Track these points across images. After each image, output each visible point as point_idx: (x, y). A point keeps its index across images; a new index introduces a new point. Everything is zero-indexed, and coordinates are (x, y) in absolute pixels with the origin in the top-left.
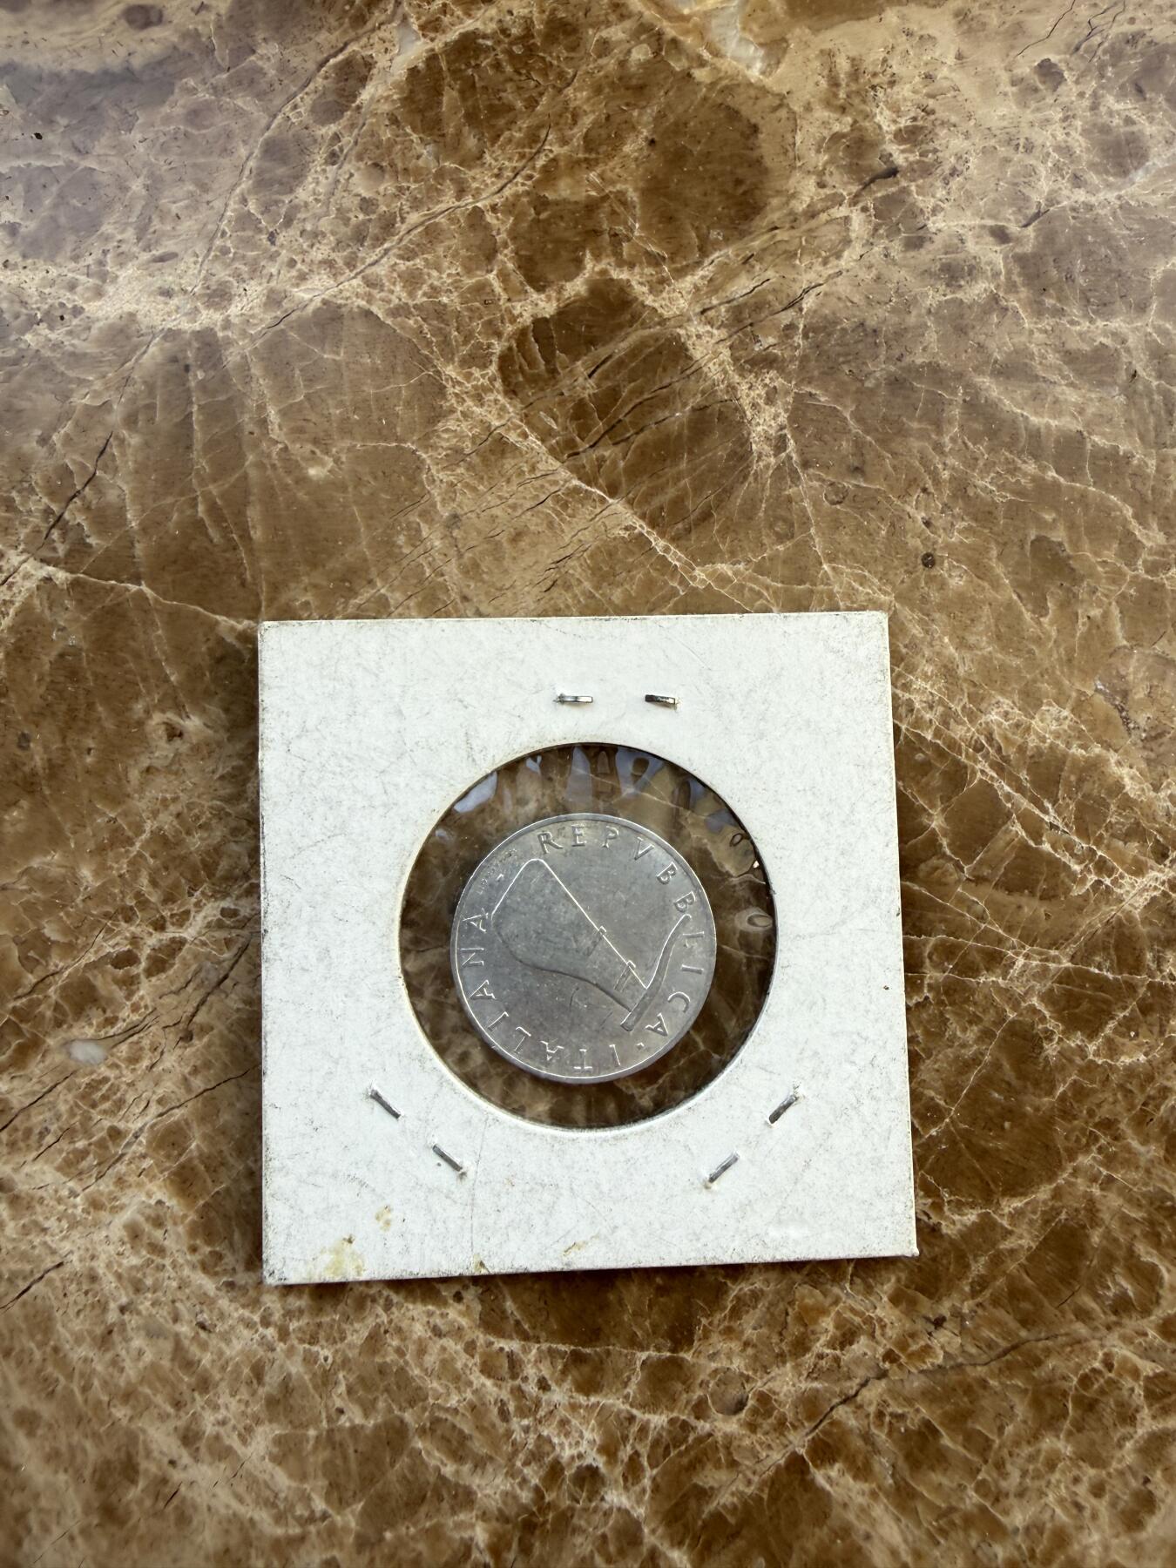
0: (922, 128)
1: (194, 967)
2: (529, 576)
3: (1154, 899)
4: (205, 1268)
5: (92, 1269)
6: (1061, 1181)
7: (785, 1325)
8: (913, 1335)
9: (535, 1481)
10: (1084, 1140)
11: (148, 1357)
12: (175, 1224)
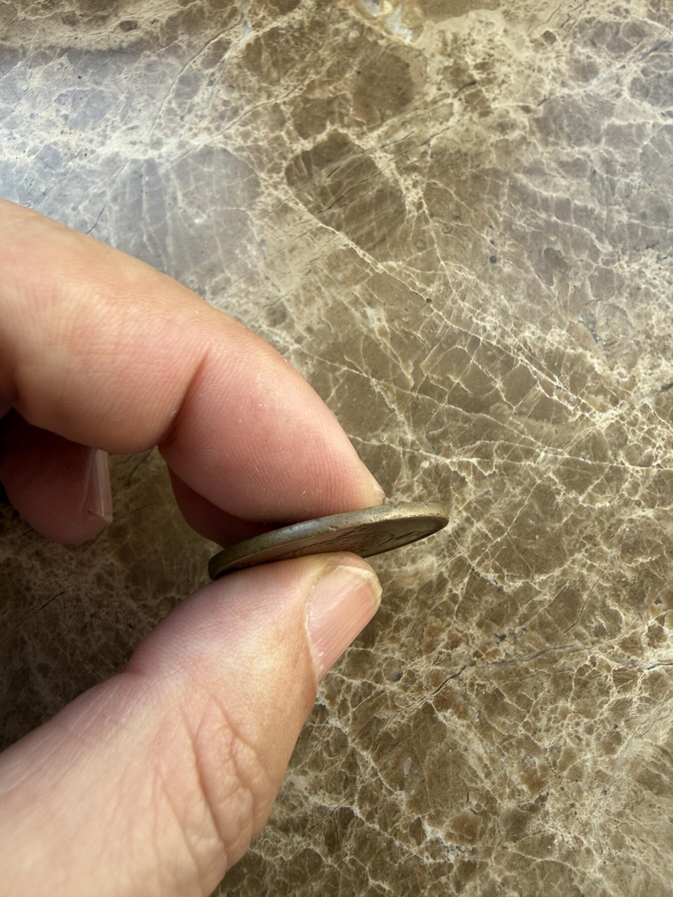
0: (487, 63)
2: (298, 267)
3: (612, 424)
4: (133, 597)
5: (78, 595)
6: (566, 566)
7: (422, 637)
8: (489, 644)
10: (578, 546)
11: (103, 640)
12: (119, 575)
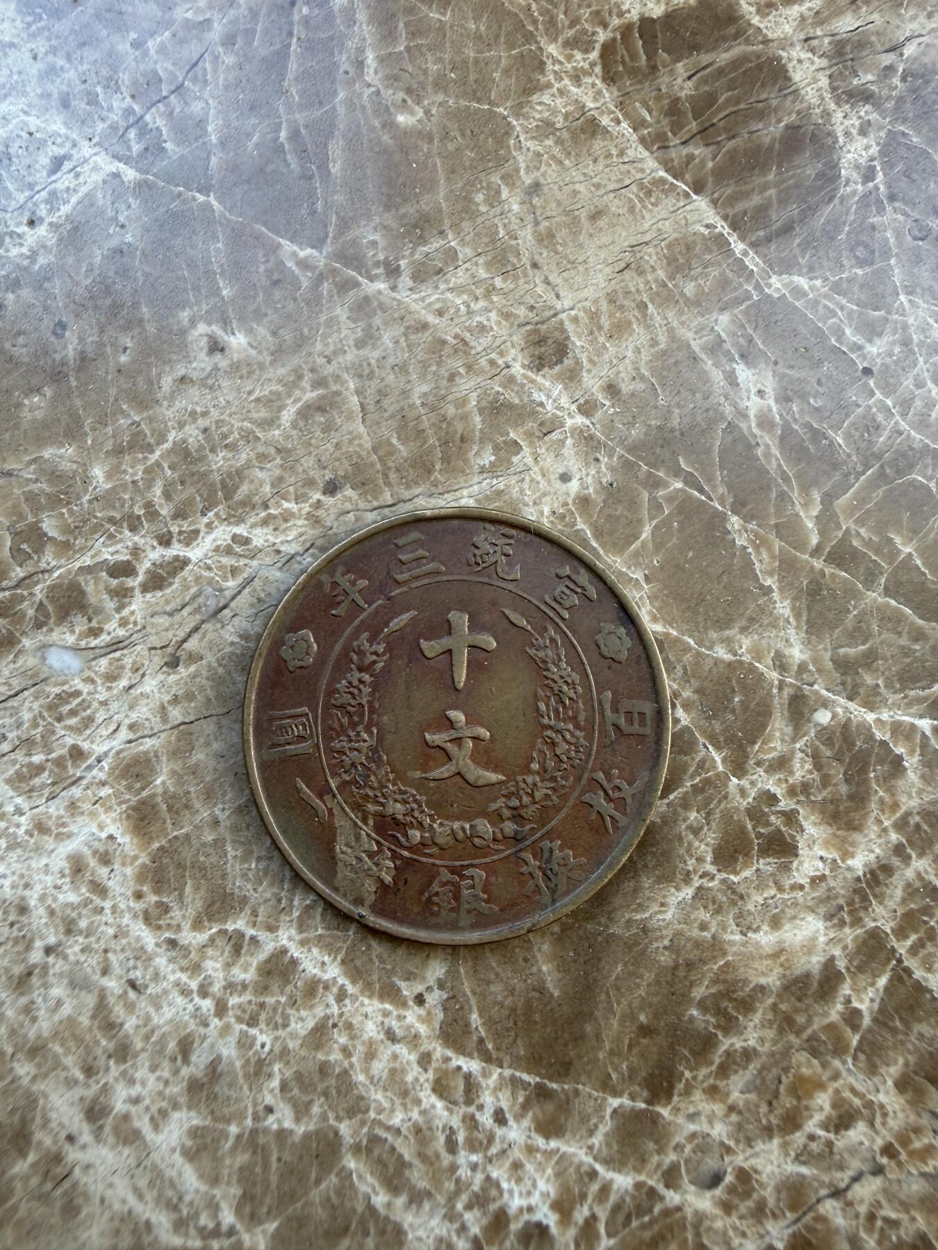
1: (193, 591)
2: (603, 254)
4: (147, 918)
5: (23, 898)
7: (776, 1094)
8: (917, 1130)
9: (475, 1230)
11: (66, 1010)
12: (123, 864)
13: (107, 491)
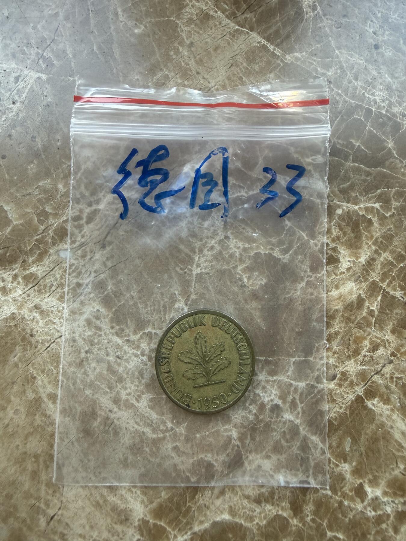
1: (104, 220)
2: (222, 63)
4: (117, 334)
5: (73, 337)
7: (349, 345)
8: (402, 346)
9: (254, 411)
11: (98, 370)
12: (104, 318)
13: (66, 192)
